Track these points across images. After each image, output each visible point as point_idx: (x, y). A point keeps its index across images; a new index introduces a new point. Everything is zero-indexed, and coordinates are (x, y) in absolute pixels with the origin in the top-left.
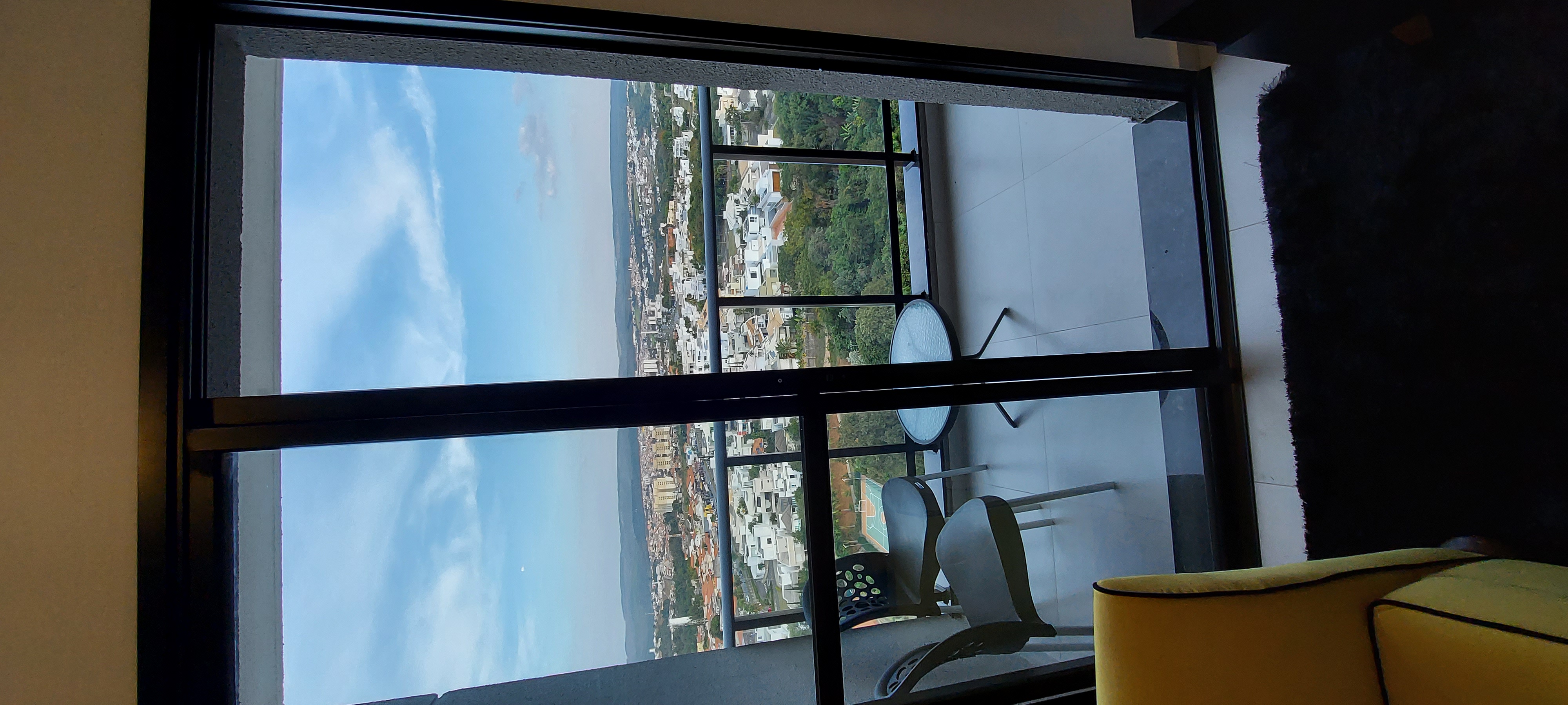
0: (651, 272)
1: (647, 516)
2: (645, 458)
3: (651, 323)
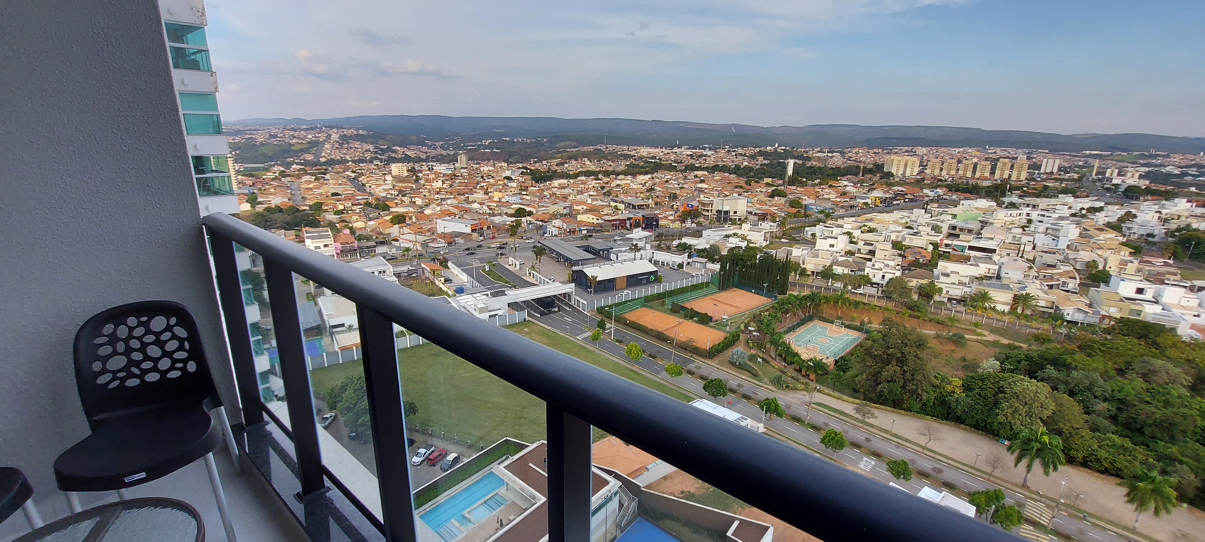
1: (887, 149)
2: (944, 152)
3: (1109, 171)
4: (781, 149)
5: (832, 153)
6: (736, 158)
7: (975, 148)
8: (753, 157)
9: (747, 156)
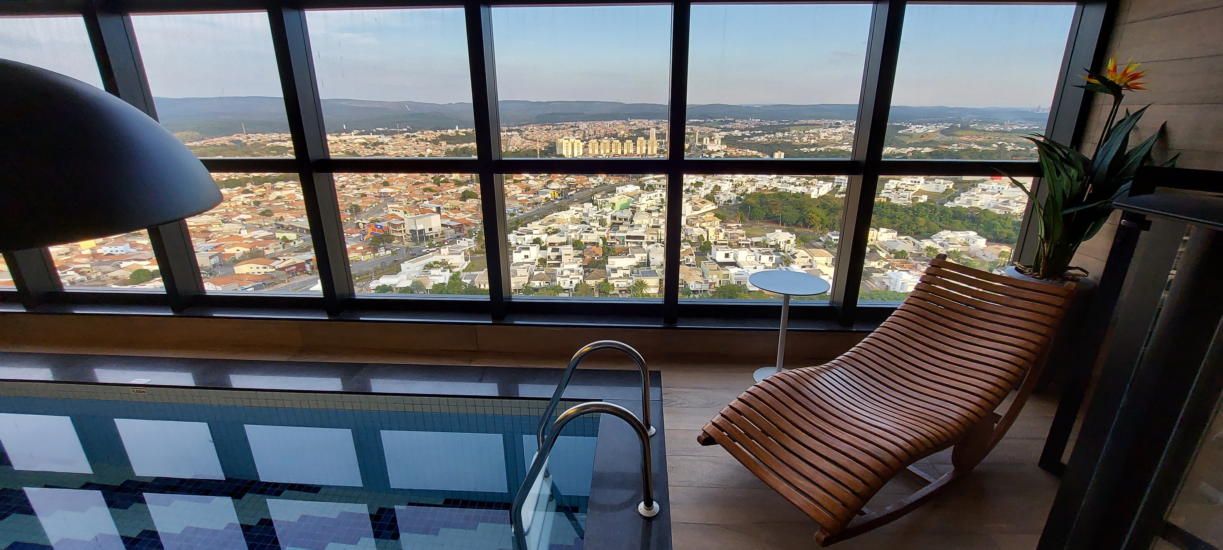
0: (746, 139)
1: (556, 125)
2: (599, 126)
3: (705, 139)
4: (463, 132)
5: (511, 132)
6: (418, 144)
7: (621, 121)
8: (435, 142)
9: (429, 141)
